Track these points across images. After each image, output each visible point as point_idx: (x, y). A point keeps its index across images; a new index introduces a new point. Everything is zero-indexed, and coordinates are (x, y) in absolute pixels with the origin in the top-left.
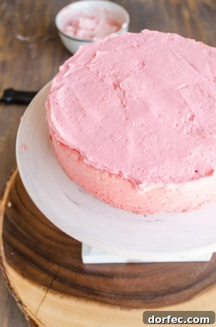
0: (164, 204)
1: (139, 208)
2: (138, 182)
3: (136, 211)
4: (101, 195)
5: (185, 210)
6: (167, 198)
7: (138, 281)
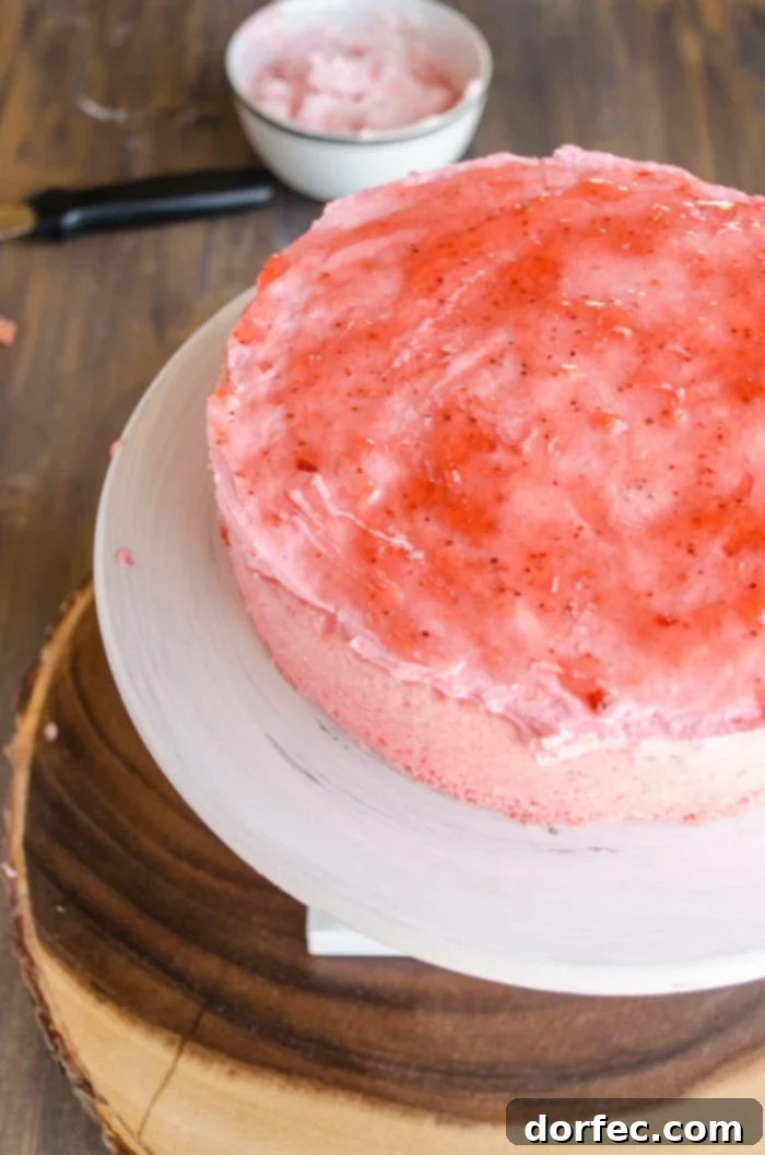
0: (621, 797)
1: (533, 803)
2: (537, 726)
3: (519, 811)
4: (399, 751)
5: (692, 817)
6: (635, 778)
7: (500, 1022)
